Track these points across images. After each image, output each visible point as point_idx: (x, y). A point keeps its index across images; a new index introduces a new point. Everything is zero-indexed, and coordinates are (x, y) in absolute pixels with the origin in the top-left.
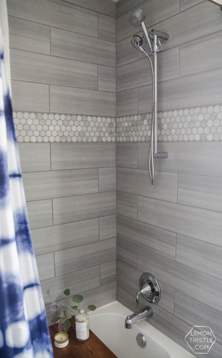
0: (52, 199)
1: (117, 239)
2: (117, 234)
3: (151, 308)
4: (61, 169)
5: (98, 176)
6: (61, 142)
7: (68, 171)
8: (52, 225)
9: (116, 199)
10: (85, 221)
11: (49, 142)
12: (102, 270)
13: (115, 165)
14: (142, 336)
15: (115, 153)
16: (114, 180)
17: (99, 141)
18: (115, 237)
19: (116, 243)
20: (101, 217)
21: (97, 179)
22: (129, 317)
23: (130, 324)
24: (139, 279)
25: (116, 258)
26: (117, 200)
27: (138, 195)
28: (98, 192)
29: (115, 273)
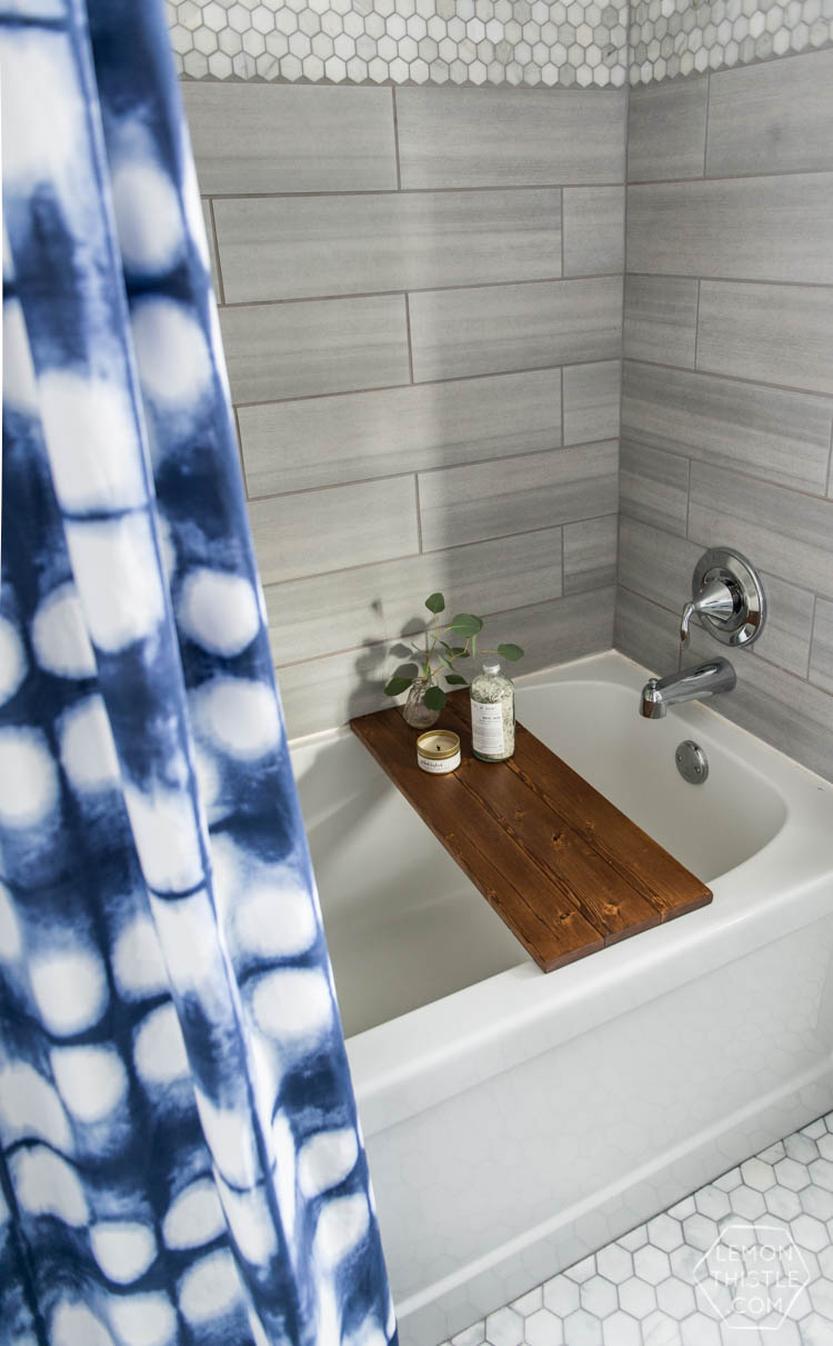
0: (406, 293)
1: (621, 446)
2: (623, 427)
3: (728, 663)
4: (434, 187)
5: (559, 218)
6: (430, 83)
7: (459, 194)
8: (408, 382)
9: (620, 303)
10: (517, 377)
11: (389, 82)
12: (570, 546)
13: (620, 178)
14: (697, 748)
15: (620, 130)
16: (618, 235)
17: (567, 83)
18: (614, 439)
19: (617, 458)
20: (570, 365)
21: (557, 229)
22: (654, 682)
23: (658, 705)
24: (692, 572)
25: (615, 509)
26: (624, 308)
27: (701, 278)
28: (560, 276)
29: (612, 559)
